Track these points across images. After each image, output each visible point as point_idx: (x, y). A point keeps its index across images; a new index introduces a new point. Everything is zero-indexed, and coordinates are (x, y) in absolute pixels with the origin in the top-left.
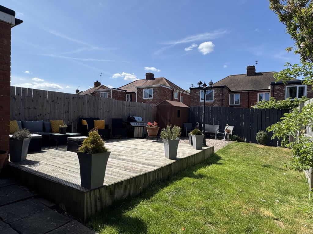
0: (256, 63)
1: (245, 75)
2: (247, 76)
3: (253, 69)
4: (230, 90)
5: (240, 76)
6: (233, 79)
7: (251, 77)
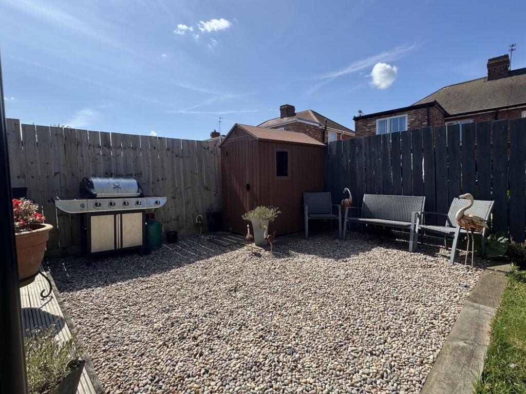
0: (512, 50)
1: (483, 80)
2: (488, 80)
3: (504, 62)
4: (446, 115)
5: (471, 84)
6: (454, 91)
7: (499, 81)
